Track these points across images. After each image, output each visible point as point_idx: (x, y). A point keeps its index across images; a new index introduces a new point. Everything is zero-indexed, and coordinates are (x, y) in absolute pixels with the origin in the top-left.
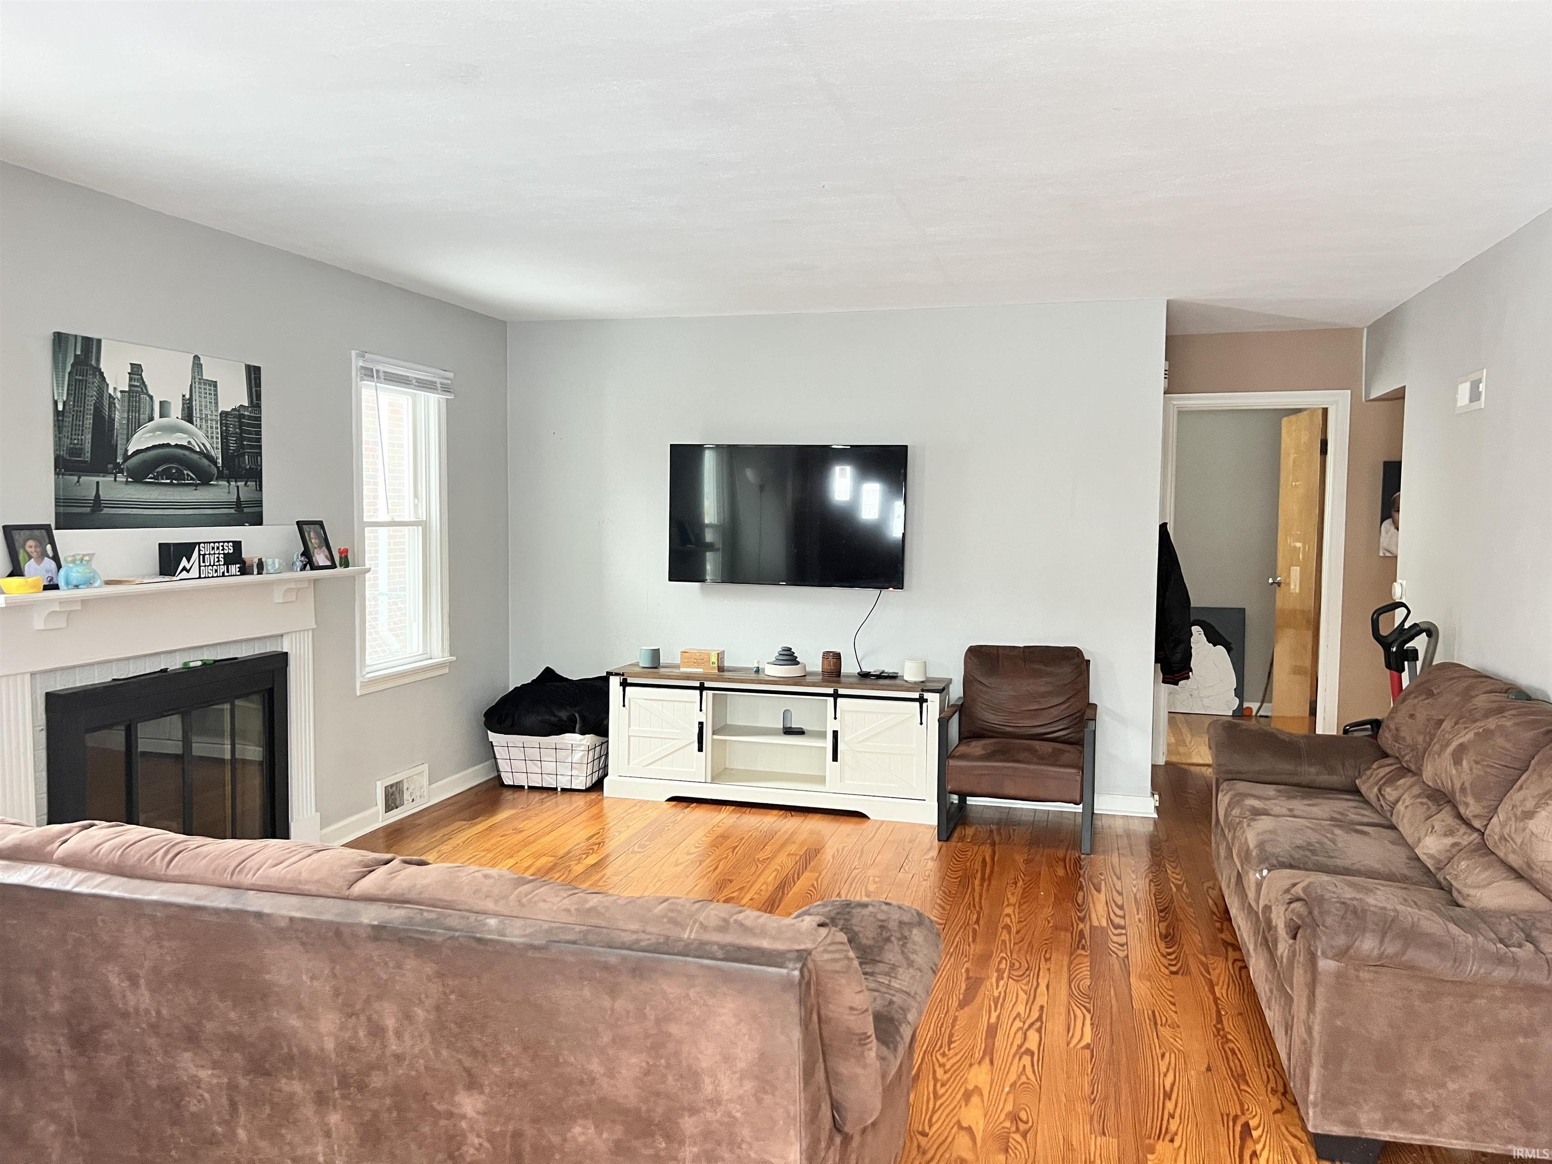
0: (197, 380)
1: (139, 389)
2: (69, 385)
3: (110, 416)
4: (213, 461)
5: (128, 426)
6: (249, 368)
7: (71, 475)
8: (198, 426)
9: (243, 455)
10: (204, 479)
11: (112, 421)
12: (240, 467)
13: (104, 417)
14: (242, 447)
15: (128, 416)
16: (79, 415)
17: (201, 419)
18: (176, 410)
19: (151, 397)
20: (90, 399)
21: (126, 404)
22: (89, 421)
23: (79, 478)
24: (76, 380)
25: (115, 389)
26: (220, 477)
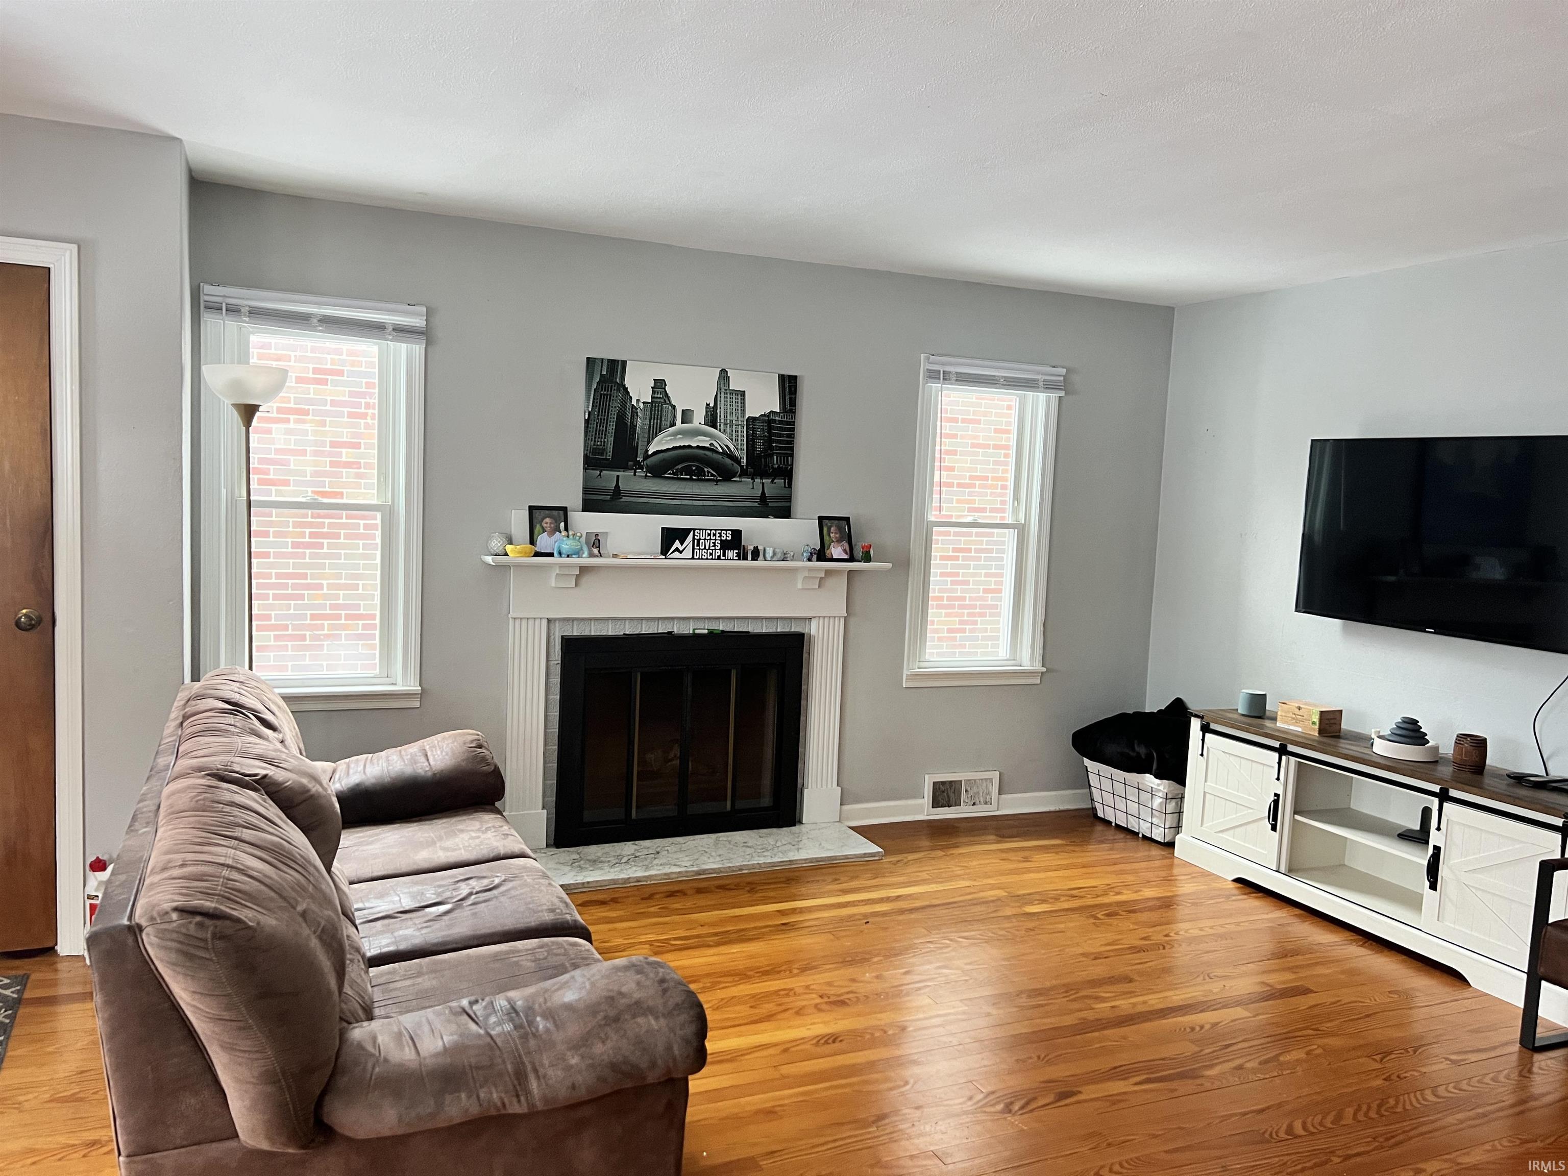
0: (723, 390)
1: (662, 401)
2: (594, 399)
3: (632, 422)
4: (737, 461)
5: (649, 431)
6: (782, 378)
7: (593, 469)
8: (722, 430)
9: (771, 456)
10: (726, 475)
11: (634, 427)
12: (766, 465)
13: (627, 424)
14: (771, 448)
15: (650, 423)
16: (603, 422)
17: (725, 424)
18: (699, 418)
19: (674, 407)
20: (613, 409)
21: (648, 413)
22: (612, 428)
23: (601, 472)
24: (601, 394)
25: (638, 401)
26: (744, 473)
